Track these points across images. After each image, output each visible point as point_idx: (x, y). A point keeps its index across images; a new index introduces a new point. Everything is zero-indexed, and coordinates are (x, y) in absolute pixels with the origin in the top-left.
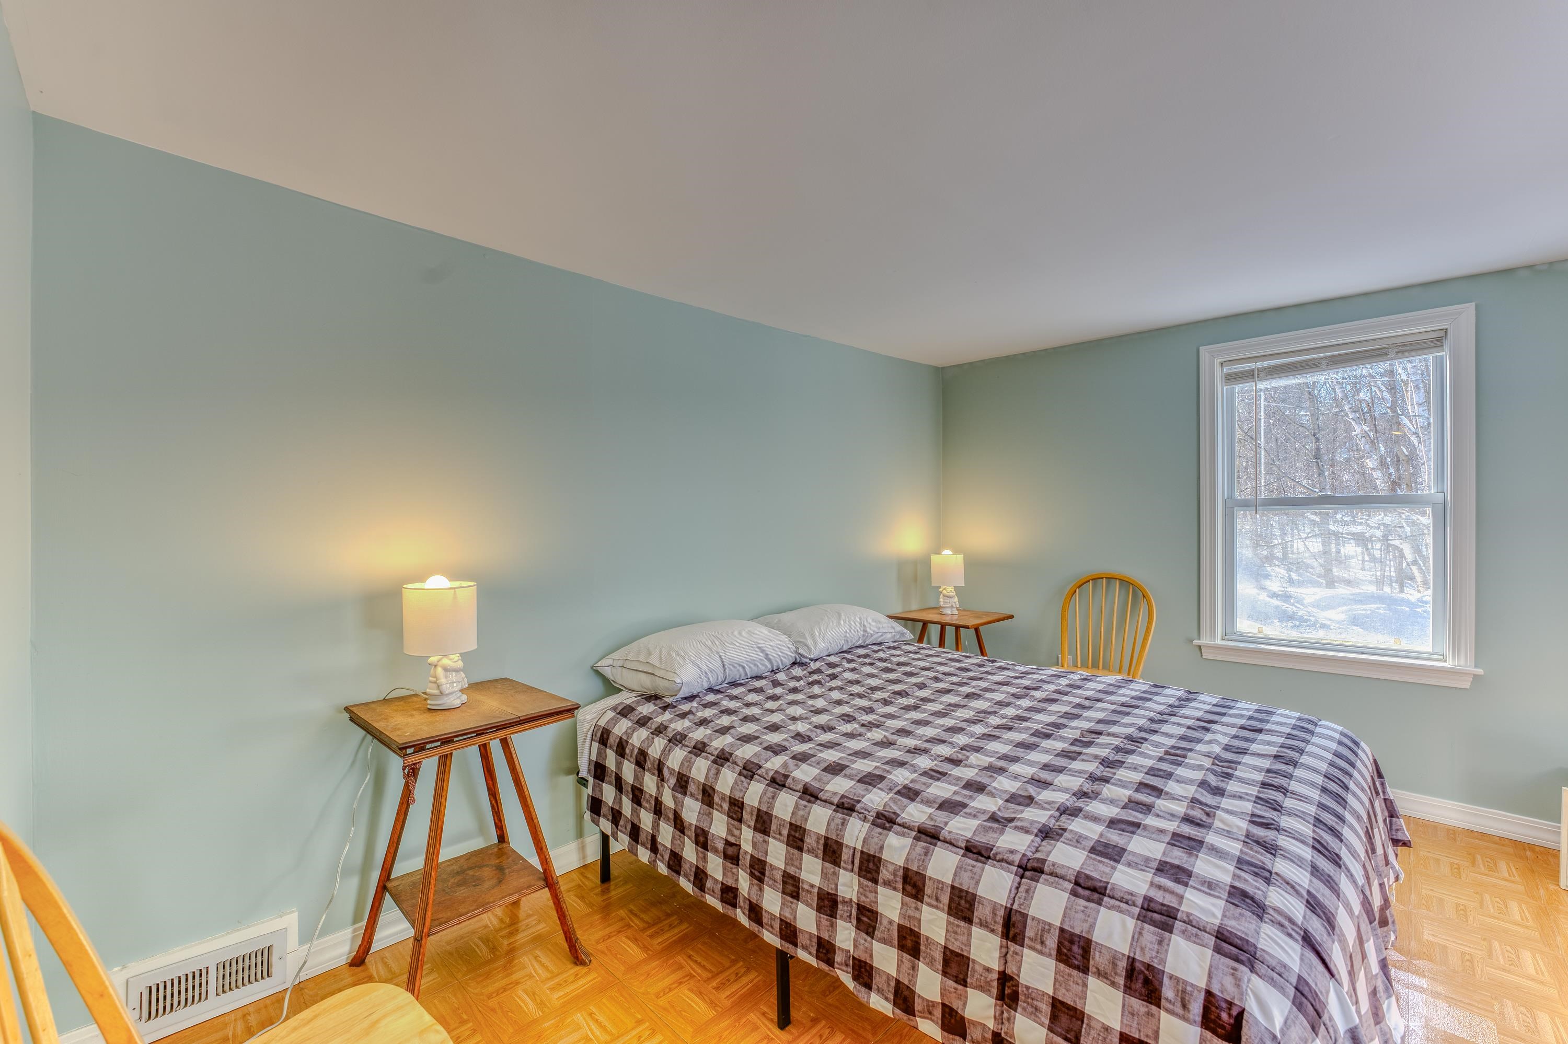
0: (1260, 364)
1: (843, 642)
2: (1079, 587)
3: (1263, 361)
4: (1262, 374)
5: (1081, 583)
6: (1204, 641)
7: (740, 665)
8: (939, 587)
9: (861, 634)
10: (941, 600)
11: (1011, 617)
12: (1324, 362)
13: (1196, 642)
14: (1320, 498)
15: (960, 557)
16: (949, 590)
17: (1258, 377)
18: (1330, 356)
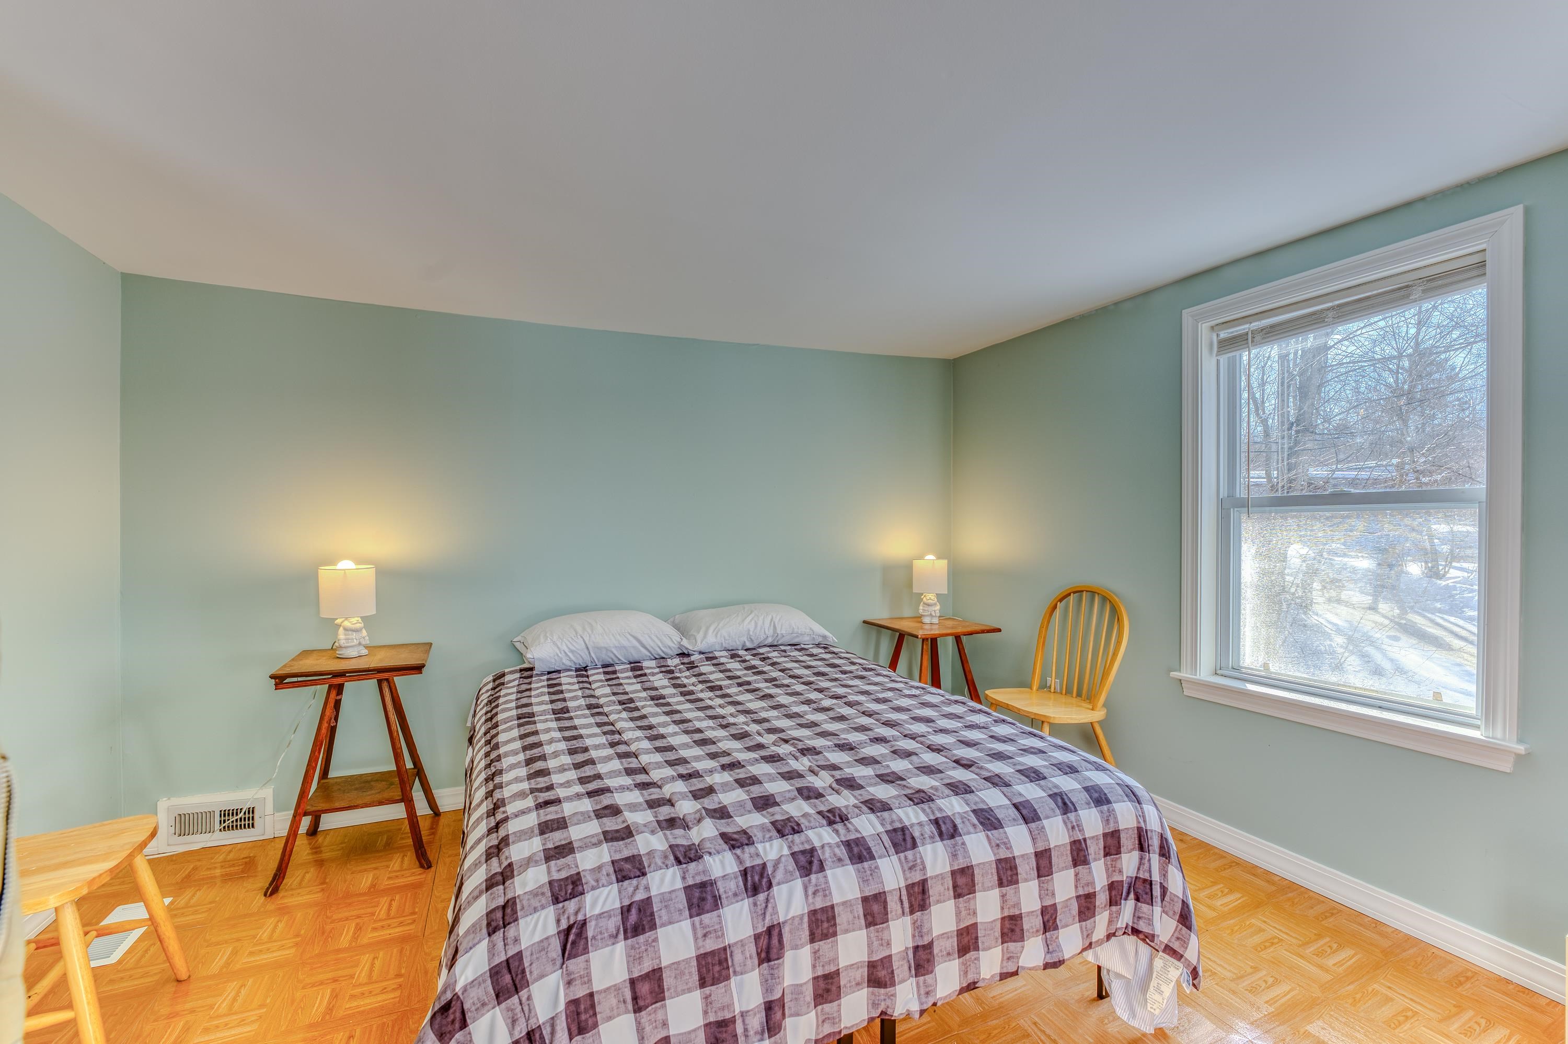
0: (1256, 325)
1: (745, 639)
2: (1061, 600)
3: (1259, 320)
4: (1258, 338)
5: (1062, 596)
6: (1184, 674)
7: (607, 649)
8: (922, 594)
9: (770, 632)
10: (921, 607)
11: (999, 630)
12: (1331, 314)
13: (1174, 674)
14: (1333, 495)
15: (944, 563)
16: (928, 598)
17: (1252, 341)
18: (1339, 306)
